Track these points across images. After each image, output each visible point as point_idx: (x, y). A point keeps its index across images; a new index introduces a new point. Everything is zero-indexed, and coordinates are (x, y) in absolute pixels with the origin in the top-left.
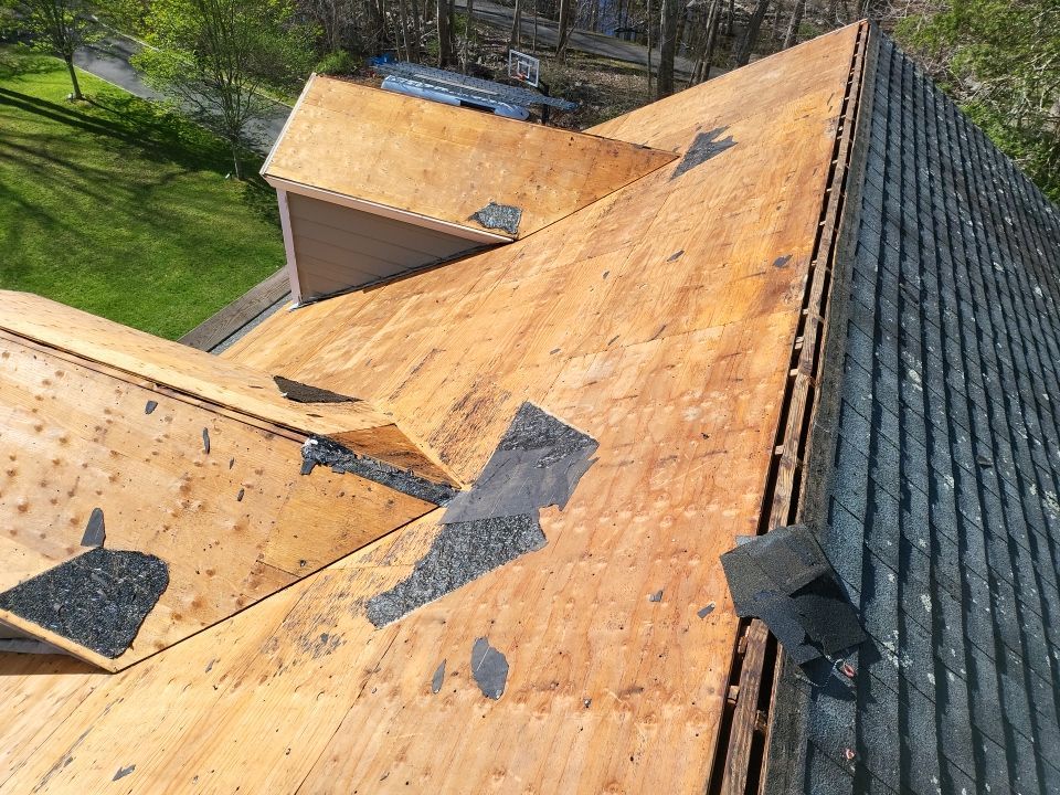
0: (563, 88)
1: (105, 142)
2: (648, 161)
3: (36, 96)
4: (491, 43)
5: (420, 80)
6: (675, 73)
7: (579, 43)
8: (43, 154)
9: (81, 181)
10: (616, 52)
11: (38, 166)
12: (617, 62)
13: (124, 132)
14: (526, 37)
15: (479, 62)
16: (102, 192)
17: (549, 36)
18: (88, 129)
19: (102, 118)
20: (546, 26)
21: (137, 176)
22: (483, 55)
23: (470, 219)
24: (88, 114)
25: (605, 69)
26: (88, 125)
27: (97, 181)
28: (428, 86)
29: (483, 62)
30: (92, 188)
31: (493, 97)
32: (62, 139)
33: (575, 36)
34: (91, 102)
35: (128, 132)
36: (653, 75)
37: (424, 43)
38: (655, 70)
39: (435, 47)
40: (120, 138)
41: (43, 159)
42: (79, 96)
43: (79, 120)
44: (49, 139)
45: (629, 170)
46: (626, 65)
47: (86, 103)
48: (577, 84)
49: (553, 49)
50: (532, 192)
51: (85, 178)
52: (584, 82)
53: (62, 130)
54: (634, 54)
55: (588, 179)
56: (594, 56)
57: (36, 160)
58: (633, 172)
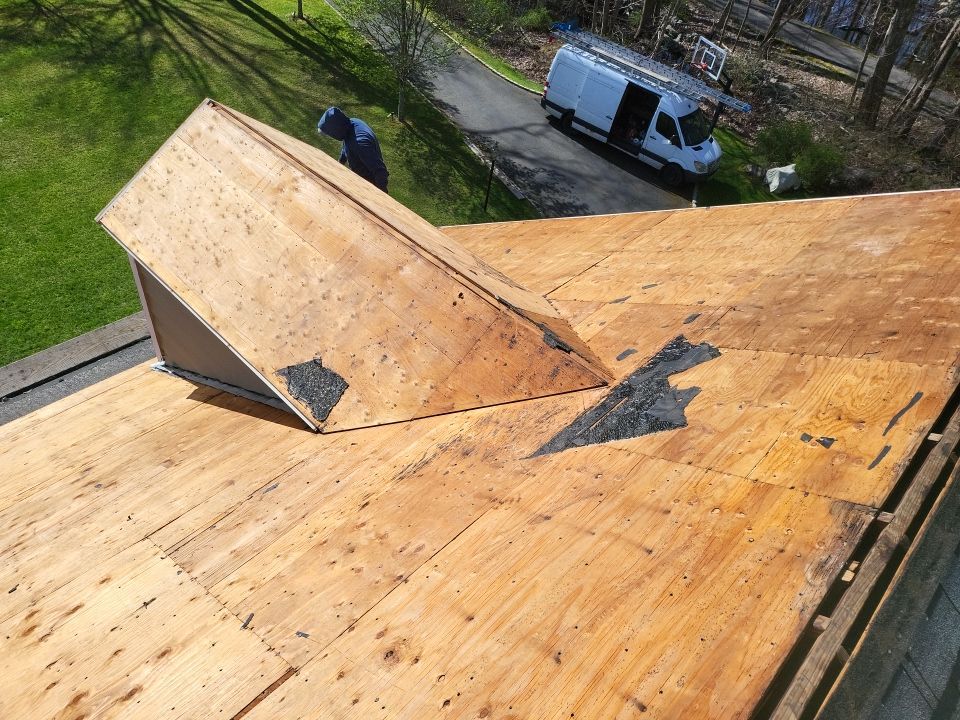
0: (755, 81)
1: (305, 63)
2: (555, 373)
3: (267, 9)
4: (698, 21)
5: (595, 53)
6: (888, 87)
7: (791, 35)
8: (251, 64)
9: (269, 95)
10: (832, 53)
11: (241, 73)
12: (828, 64)
13: (324, 55)
14: (736, 21)
15: (677, 40)
16: (281, 109)
17: (762, 24)
18: (297, 47)
19: (311, 39)
20: (762, 12)
21: (315, 99)
22: (684, 32)
23: (280, 372)
24: (303, 34)
25: (809, 69)
26: (297, 43)
27: (282, 97)
28: (602, 61)
29: (681, 40)
30: (276, 103)
31: (663, 83)
32: (272, 53)
33: (789, 27)
34: (308, 22)
35: (326, 56)
36: (860, 85)
37: (630, 11)
38: (865, 79)
39: (637, 18)
40: (318, 60)
41: (247, 68)
42: (301, 16)
43: (292, 37)
44: (261, 50)
45: (519, 378)
46: (836, 68)
47: (304, 22)
48: (773, 81)
49: (761, 38)
50: (372, 362)
51: (274, 92)
52: (781, 79)
53: (275, 44)
54: (851, 58)
55: (455, 371)
56: (804, 53)
57: (243, 67)
58: (524, 385)
